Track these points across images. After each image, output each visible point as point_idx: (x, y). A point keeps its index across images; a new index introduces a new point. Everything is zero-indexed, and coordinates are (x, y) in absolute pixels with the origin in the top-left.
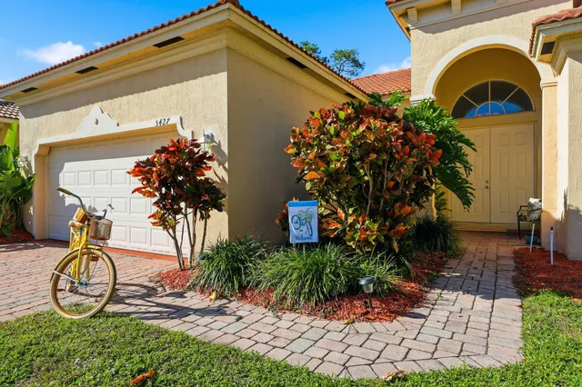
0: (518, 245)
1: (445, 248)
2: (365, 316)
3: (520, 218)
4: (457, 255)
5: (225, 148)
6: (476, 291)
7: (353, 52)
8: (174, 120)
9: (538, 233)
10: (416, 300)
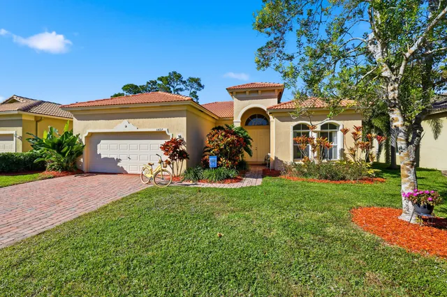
0: (264, 168)
1: (245, 169)
2: (231, 182)
3: (265, 160)
4: (248, 171)
5: (185, 140)
6: (254, 177)
7: (199, 79)
8: (165, 129)
9: (269, 164)
10: (241, 180)
